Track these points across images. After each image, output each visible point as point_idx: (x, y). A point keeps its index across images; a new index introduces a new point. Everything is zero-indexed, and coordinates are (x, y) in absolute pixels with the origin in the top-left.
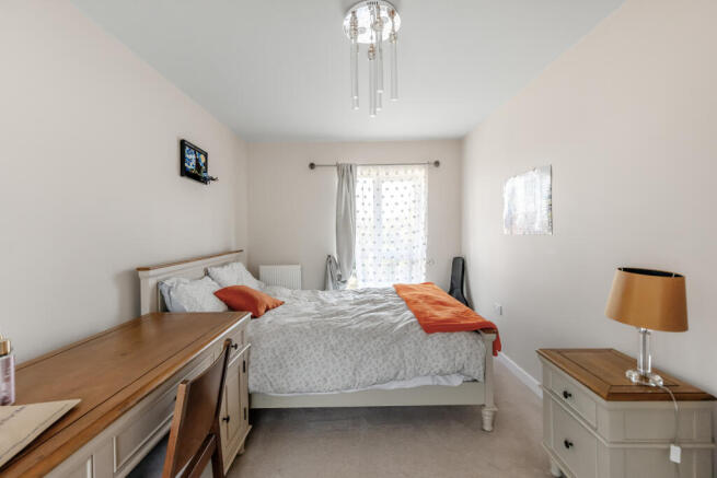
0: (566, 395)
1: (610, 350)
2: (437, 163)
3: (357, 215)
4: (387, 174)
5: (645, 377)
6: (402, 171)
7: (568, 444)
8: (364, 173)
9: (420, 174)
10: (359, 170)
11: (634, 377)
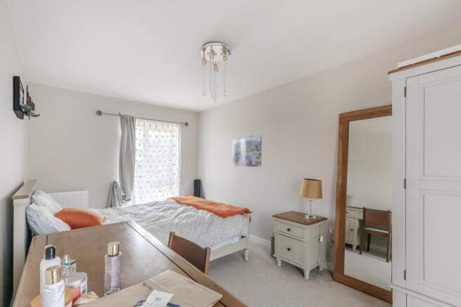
0: (289, 230)
1: (292, 212)
2: (187, 124)
3: (136, 152)
4: (156, 126)
5: (310, 217)
6: (165, 126)
7: (289, 249)
8: (141, 124)
9: (176, 129)
10: (137, 122)
11: (307, 217)
